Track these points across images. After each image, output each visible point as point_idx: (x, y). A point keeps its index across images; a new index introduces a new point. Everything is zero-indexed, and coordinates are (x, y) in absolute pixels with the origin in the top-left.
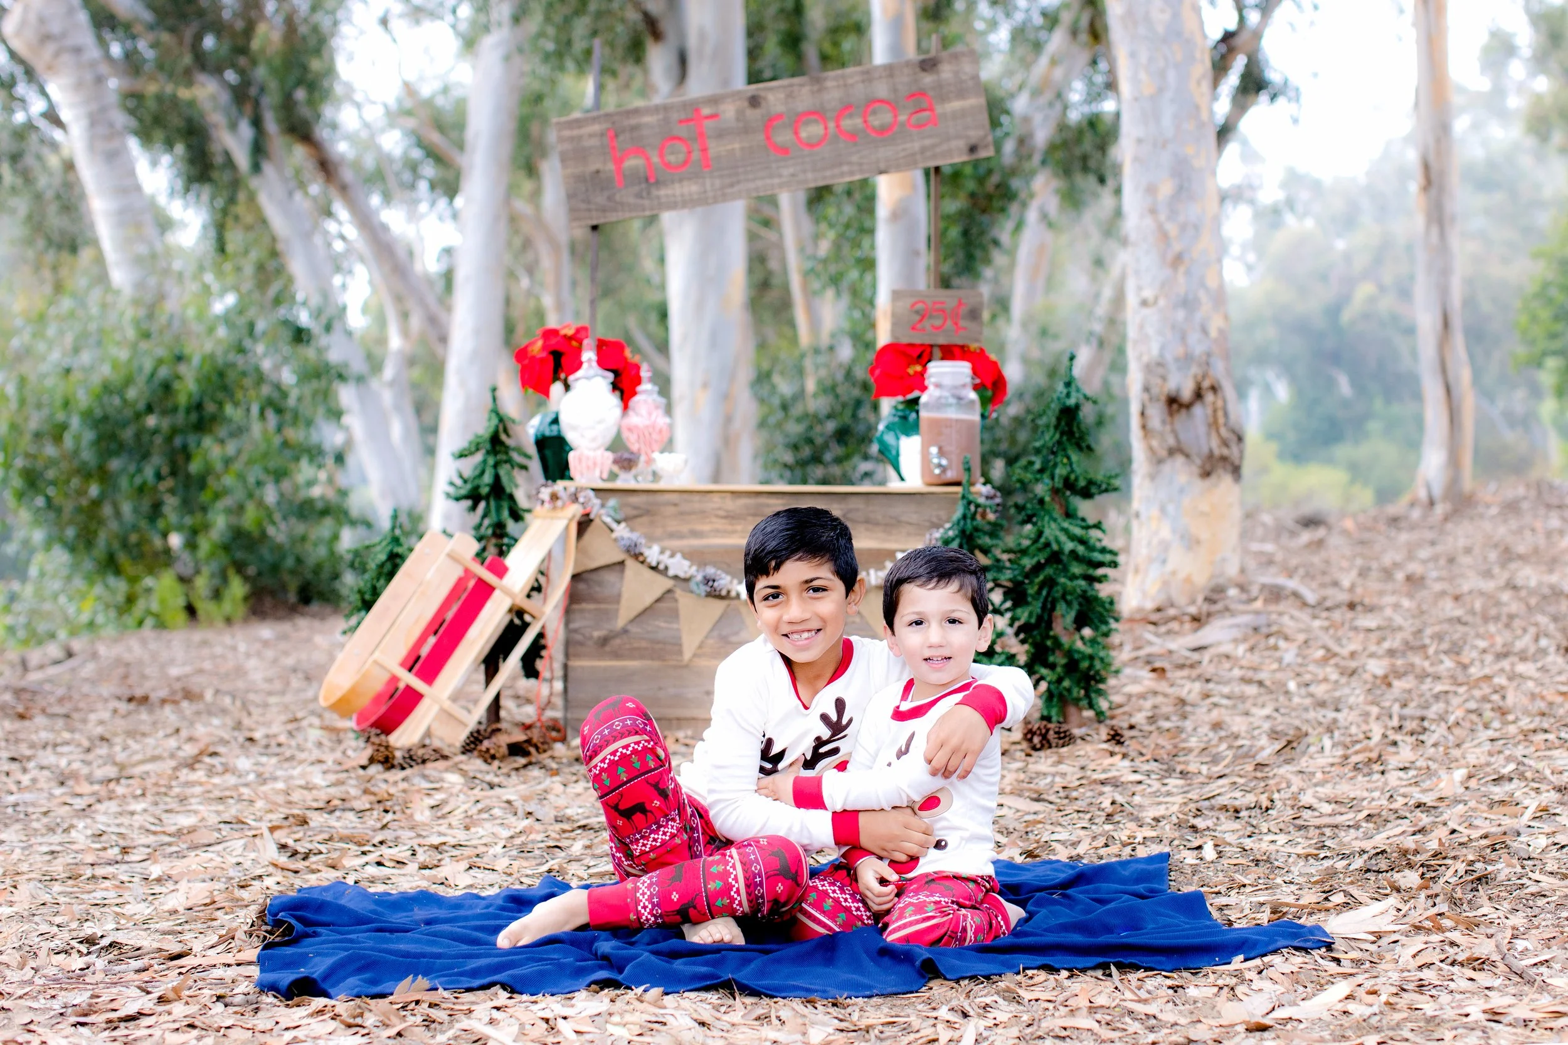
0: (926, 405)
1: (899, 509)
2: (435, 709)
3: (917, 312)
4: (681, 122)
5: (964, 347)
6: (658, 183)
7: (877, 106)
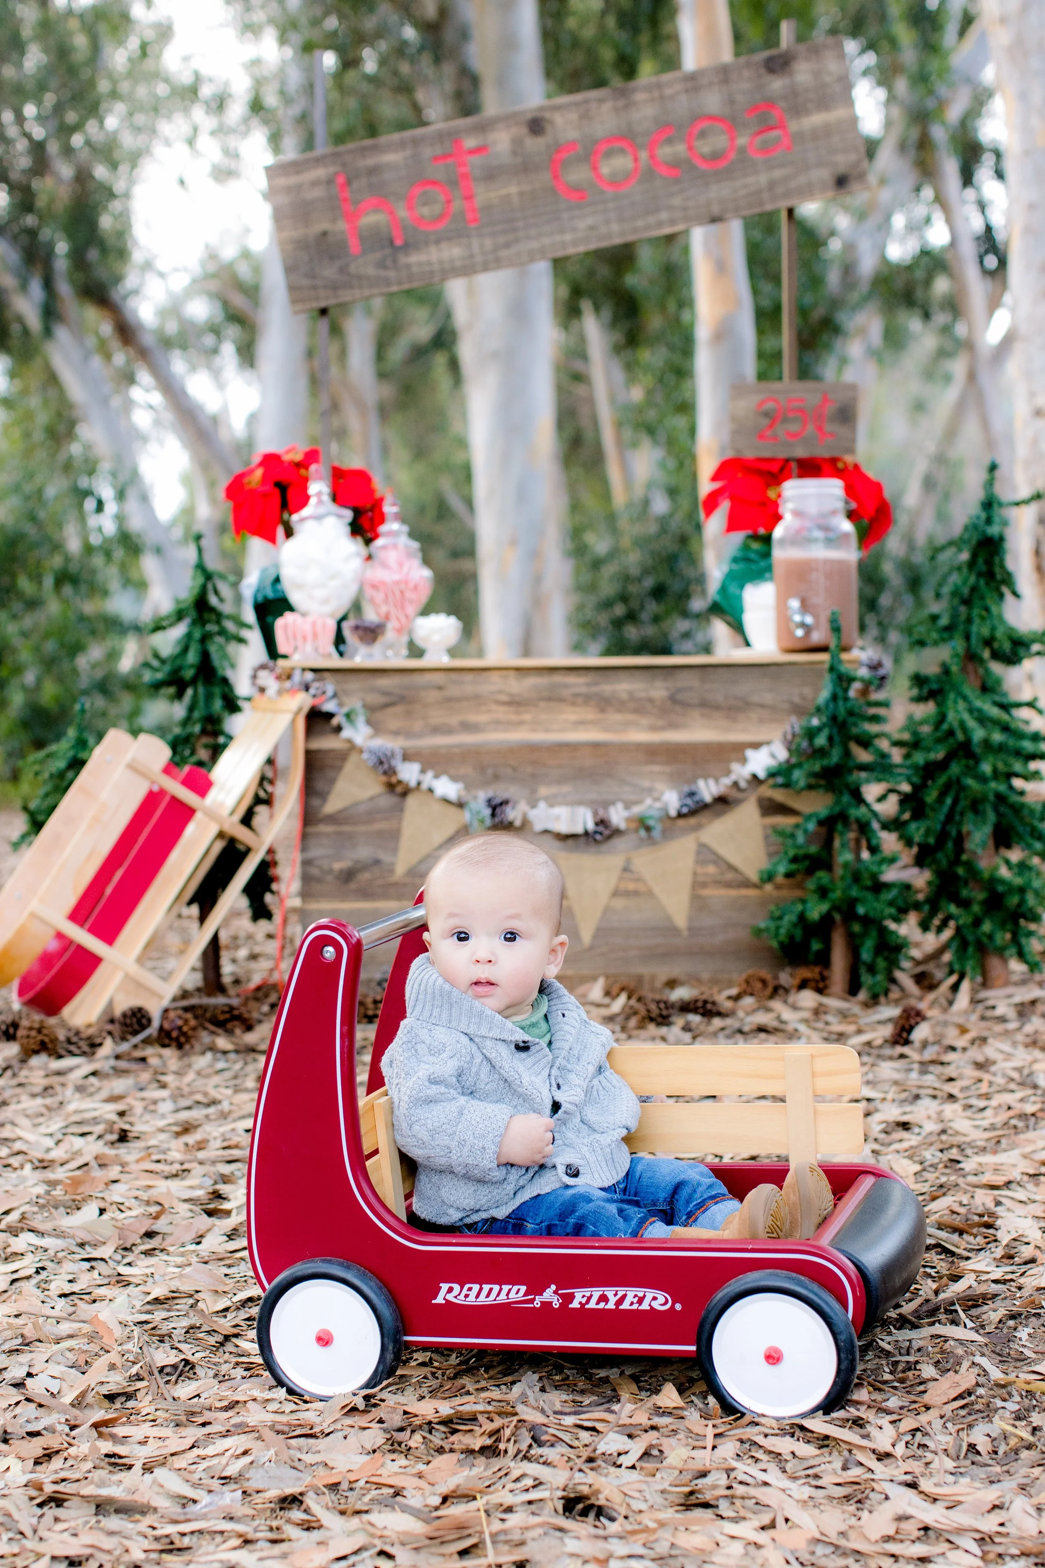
0: (782, 541)
1: (745, 687)
2: (118, 977)
3: (766, 414)
4: (436, 159)
5: (834, 461)
6: (407, 247)
7: (706, 125)
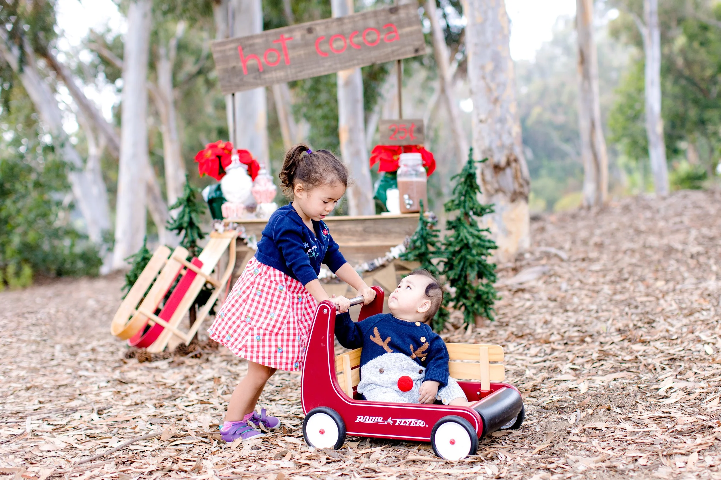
0: (400, 175)
1: (390, 226)
2: (170, 335)
3: (392, 130)
4: (275, 41)
5: (416, 146)
6: (264, 72)
7: (369, 31)
